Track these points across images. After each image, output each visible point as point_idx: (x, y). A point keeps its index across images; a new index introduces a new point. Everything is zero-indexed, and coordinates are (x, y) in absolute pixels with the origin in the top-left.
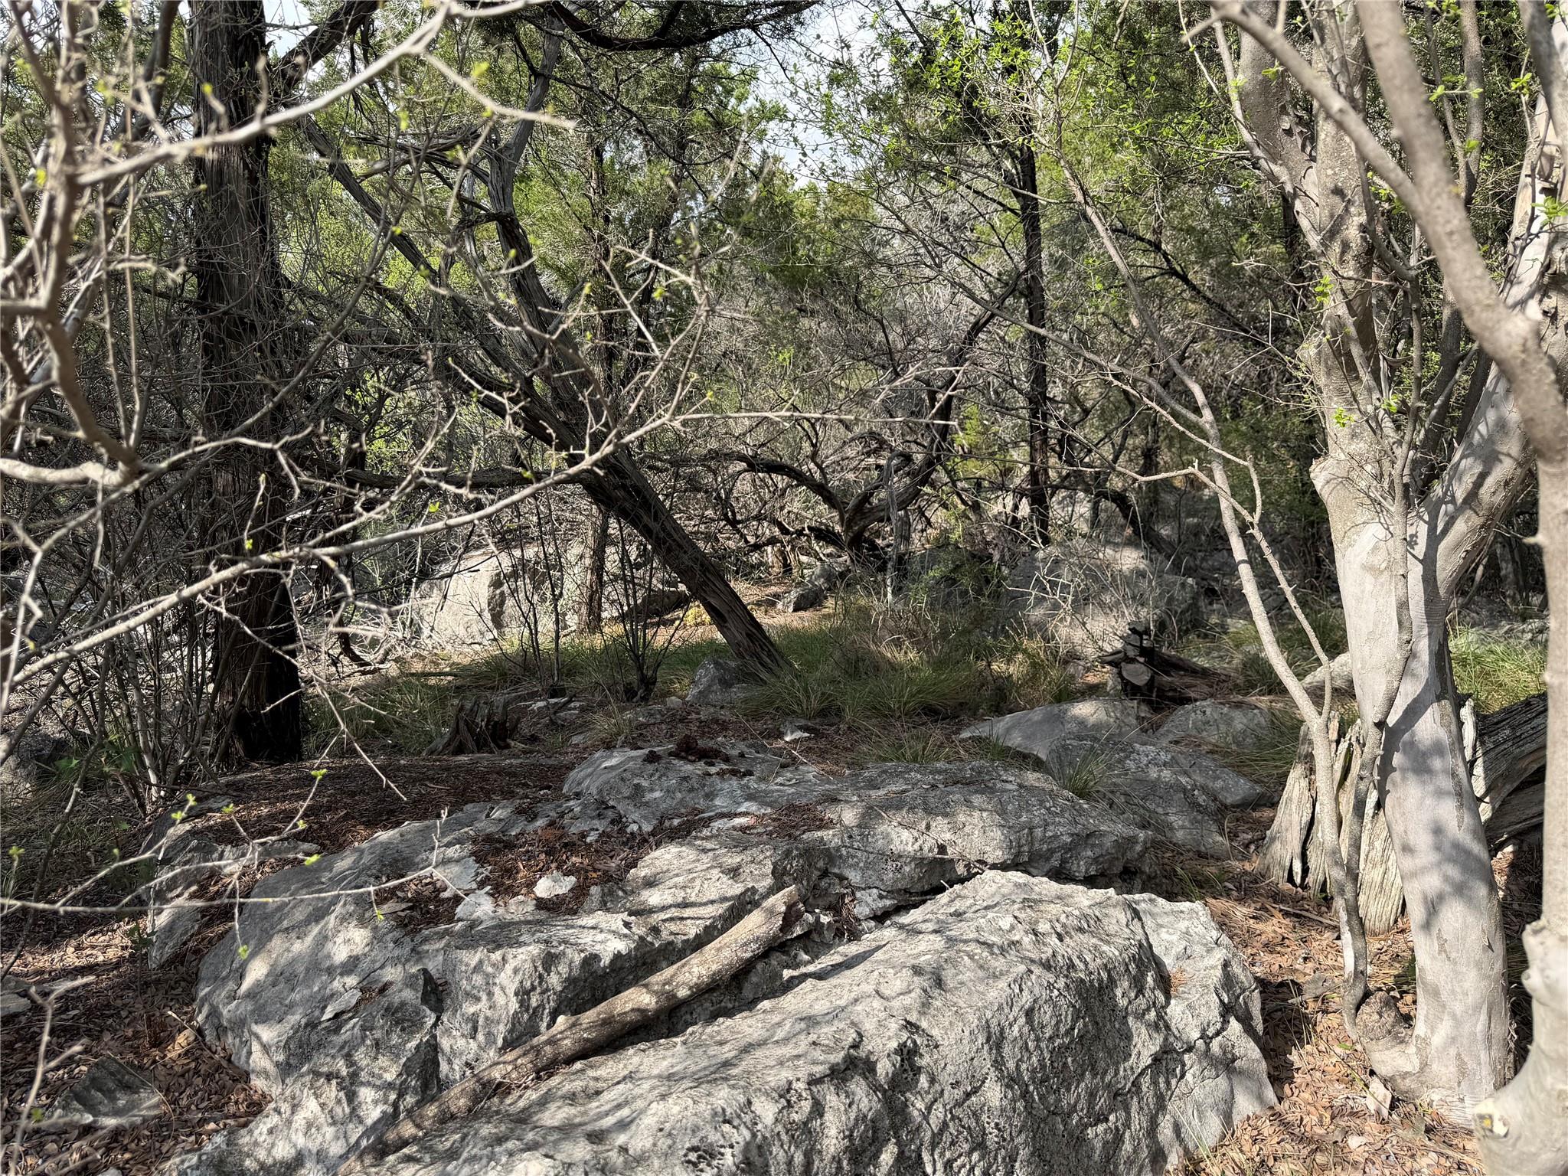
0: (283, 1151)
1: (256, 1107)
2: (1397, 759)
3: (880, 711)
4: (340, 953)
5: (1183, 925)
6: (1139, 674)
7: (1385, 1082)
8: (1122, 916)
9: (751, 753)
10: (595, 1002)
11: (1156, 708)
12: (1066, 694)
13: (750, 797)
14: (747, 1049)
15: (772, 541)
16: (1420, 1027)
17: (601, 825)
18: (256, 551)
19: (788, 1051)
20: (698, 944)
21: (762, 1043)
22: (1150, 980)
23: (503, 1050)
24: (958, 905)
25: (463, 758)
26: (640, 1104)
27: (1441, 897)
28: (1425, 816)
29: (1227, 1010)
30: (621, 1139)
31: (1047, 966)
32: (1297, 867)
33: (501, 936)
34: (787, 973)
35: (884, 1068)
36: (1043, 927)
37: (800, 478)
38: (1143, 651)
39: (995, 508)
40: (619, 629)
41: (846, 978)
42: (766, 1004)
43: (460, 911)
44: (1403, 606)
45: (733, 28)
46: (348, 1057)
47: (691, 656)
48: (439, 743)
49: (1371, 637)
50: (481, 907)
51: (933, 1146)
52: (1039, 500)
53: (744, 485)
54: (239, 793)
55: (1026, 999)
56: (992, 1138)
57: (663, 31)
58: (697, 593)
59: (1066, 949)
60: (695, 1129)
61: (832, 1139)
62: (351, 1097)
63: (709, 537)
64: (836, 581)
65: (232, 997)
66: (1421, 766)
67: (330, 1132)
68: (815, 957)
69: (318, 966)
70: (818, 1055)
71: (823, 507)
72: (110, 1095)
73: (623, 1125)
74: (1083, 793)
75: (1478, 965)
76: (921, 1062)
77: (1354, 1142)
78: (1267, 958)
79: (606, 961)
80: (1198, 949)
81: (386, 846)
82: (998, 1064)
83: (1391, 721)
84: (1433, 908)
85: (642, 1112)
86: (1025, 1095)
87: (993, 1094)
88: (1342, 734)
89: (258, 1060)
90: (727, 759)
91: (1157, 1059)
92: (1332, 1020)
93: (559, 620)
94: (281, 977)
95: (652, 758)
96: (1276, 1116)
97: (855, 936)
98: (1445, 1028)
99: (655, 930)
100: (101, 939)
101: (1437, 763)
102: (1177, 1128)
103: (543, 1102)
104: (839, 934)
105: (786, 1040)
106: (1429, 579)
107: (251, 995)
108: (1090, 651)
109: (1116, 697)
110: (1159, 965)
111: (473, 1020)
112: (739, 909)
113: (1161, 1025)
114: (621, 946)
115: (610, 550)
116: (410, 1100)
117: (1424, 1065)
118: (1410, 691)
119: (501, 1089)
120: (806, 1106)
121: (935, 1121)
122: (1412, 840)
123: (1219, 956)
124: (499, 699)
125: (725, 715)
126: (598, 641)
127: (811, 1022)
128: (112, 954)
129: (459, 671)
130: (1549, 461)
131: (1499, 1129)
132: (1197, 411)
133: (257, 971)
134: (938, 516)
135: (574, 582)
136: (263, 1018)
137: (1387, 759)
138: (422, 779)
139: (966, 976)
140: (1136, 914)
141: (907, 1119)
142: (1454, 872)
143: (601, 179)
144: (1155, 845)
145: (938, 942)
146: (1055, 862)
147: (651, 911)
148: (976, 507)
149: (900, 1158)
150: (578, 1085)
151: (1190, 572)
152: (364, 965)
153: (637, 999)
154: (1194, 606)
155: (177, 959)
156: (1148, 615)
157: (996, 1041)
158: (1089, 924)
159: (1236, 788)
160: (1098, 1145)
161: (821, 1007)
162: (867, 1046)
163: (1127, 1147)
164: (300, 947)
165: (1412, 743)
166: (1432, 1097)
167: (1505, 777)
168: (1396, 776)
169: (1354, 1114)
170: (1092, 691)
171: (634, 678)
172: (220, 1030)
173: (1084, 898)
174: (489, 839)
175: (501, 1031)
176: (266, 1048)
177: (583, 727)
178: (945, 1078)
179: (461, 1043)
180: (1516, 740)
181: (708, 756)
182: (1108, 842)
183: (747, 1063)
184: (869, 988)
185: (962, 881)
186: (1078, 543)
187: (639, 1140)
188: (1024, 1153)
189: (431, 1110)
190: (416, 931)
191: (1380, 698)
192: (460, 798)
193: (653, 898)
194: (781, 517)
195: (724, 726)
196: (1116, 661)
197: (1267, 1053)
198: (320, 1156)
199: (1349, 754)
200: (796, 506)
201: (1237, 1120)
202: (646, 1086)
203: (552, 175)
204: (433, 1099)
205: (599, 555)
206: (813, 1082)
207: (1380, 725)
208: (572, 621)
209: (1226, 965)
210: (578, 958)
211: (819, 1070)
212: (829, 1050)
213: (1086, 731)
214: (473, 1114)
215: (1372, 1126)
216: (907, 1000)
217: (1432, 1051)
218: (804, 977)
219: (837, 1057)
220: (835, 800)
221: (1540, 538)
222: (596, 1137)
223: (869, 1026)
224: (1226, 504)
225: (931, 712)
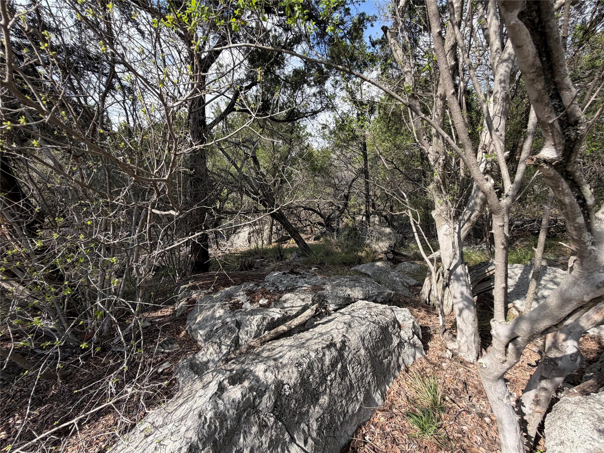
0: (205, 359)
1: (199, 349)
2: (452, 277)
3: (333, 264)
4: (218, 315)
5: (403, 313)
6: (391, 256)
7: (450, 350)
8: (390, 311)
9: (306, 273)
10: (274, 328)
11: (395, 264)
12: (374, 260)
13: (306, 283)
14: (308, 340)
15: (309, 225)
16: (458, 338)
17: (273, 288)
18: (205, 229)
19: (317, 341)
20: (296, 316)
21: (311, 339)
22: (396, 326)
23: (253, 338)
24: (353, 308)
25: (243, 272)
26: (284, 352)
27: (463, 309)
28: (459, 290)
29: (414, 333)
30: (281, 360)
31: (374, 322)
32: (427, 300)
33: (253, 312)
34: (315, 323)
35: (338, 345)
36: (372, 314)
37: (315, 211)
38: (392, 251)
39: (358, 218)
40: (276, 244)
41: (329, 324)
42: (311, 330)
43: (243, 306)
44: (453, 243)
45: (302, 118)
46: (219, 338)
47: (291, 250)
48: (238, 269)
49: (446, 250)
50: (248, 306)
51: (349, 363)
52: (368, 217)
53: (303, 213)
54: (196, 279)
55: (369, 330)
56: (362, 362)
57: (288, 118)
58: (293, 236)
59: (378, 319)
60: (297, 359)
61: (327, 362)
62: (220, 347)
63: (295, 224)
64: (323, 234)
65: (194, 324)
66: (458, 279)
67: (215, 355)
68: (321, 319)
69: (213, 317)
70: (324, 342)
71: (320, 218)
72: (168, 345)
73: (281, 357)
74: (379, 283)
75: (472, 324)
76: (347, 344)
77: (444, 364)
78: (421, 321)
79: (276, 319)
80: (407, 319)
81: (227, 291)
82: (364, 345)
83: (451, 269)
84: (461, 311)
85: (285, 354)
86: (370, 352)
87: (363, 352)
88: (437, 270)
89: (199, 338)
90: (301, 274)
91: (398, 344)
92: (437, 336)
93: (263, 243)
94: (205, 320)
95: (284, 274)
96: (426, 358)
97: (330, 315)
98: (464, 339)
99: (286, 313)
100: (166, 310)
101: (461, 278)
102: (403, 360)
103: (263, 351)
104: (326, 314)
105: (316, 338)
106: (459, 237)
107: (198, 324)
108: (379, 250)
109: (385, 261)
110: (398, 322)
111: (247, 331)
112: (305, 308)
113: (399, 336)
114: (279, 316)
115: (274, 227)
116: (233, 349)
117: (459, 347)
118: (455, 262)
119: (253, 347)
120: (322, 354)
121: (350, 358)
122: (456, 295)
123: (412, 320)
124: (250, 259)
125: (299, 264)
126: (271, 247)
127: (322, 334)
128: (168, 313)
129: (242, 253)
130: (495, 214)
131: (484, 366)
132: (405, 199)
133: (199, 319)
134: (345, 220)
135: (266, 234)
136: (201, 329)
137: (450, 278)
138: (235, 277)
139: (356, 325)
140: (393, 311)
141: (343, 357)
142: (466, 303)
143: (274, 149)
144: (396, 294)
145: (349, 317)
146: (374, 298)
147: (285, 308)
148: (354, 218)
149: (342, 366)
150: (270, 347)
151: (401, 233)
152: (223, 318)
153: (283, 328)
154: (402, 240)
155: (182, 315)
156: (393, 242)
157: (363, 340)
158: (383, 313)
159: (413, 282)
160: (386, 364)
161: (324, 331)
162: (334, 340)
163: (392, 364)
164: (209, 313)
165: (455, 274)
166: (461, 355)
167: (475, 281)
168: (452, 281)
169: (443, 358)
170: (380, 260)
171: (279, 255)
172: (191, 331)
173: (381, 307)
174: (249, 290)
175: (253, 334)
176: (201, 335)
177: (268, 266)
178: (352, 348)
179: (244, 336)
180: (477, 272)
181: (297, 273)
182: (386, 294)
183: (308, 343)
184: (334, 327)
185: (353, 302)
186: (377, 227)
187: (285, 361)
188: (369, 366)
189: (238, 351)
190: (234, 311)
191: (448, 264)
192: (243, 281)
193: (286, 305)
194: (311, 220)
195: (299, 266)
196: (386, 253)
197: (423, 343)
198: (213, 361)
199: (439, 275)
200: (314, 218)
201: (416, 358)
202: (286, 348)
203: (264, 147)
204: (238, 349)
205: (271, 228)
206: (323, 348)
207: (448, 270)
208: (265, 242)
209: (413, 323)
210: (270, 319)
211: (324, 346)
212: (326, 341)
213: (379, 269)
214: (247, 353)
215: (447, 361)
216: (343, 330)
217: (461, 344)
218: (319, 324)
219: (328, 343)
220: (325, 284)
221: (493, 231)
222: (275, 360)
223: (335, 336)
224: (411, 219)
225: (345, 264)
